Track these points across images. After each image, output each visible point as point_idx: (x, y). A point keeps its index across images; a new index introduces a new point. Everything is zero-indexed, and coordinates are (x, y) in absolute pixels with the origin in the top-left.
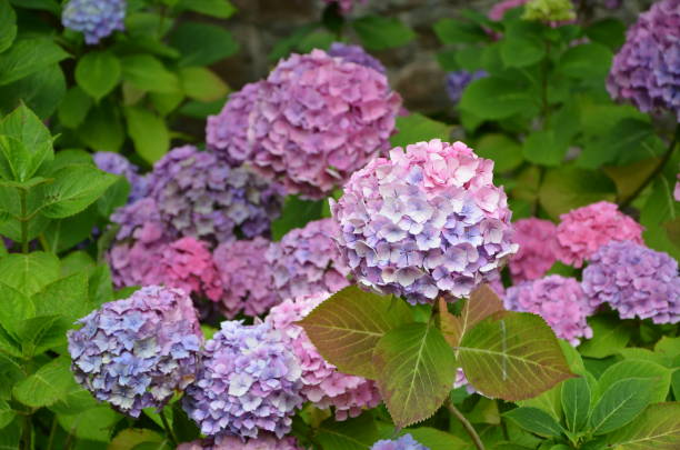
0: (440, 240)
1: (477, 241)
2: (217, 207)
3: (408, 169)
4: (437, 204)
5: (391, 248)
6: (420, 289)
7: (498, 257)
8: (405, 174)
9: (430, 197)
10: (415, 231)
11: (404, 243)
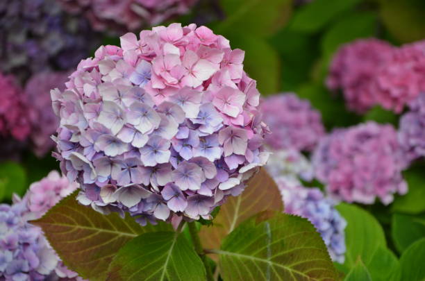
0: (169, 153)
1: (214, 155)
2: (31, 35)
3: (135, 65)
4: (166, 110)
5: (111, 162)
6: (148, 209)
7: (242, 170)
8: (130, 72)
9: (159, 100)
10: (139, 144)
11: (126, 157)
